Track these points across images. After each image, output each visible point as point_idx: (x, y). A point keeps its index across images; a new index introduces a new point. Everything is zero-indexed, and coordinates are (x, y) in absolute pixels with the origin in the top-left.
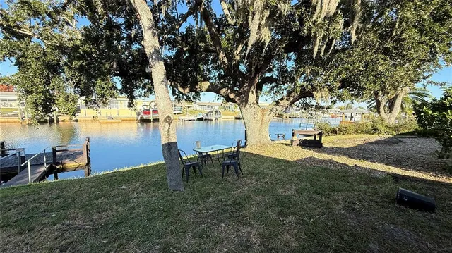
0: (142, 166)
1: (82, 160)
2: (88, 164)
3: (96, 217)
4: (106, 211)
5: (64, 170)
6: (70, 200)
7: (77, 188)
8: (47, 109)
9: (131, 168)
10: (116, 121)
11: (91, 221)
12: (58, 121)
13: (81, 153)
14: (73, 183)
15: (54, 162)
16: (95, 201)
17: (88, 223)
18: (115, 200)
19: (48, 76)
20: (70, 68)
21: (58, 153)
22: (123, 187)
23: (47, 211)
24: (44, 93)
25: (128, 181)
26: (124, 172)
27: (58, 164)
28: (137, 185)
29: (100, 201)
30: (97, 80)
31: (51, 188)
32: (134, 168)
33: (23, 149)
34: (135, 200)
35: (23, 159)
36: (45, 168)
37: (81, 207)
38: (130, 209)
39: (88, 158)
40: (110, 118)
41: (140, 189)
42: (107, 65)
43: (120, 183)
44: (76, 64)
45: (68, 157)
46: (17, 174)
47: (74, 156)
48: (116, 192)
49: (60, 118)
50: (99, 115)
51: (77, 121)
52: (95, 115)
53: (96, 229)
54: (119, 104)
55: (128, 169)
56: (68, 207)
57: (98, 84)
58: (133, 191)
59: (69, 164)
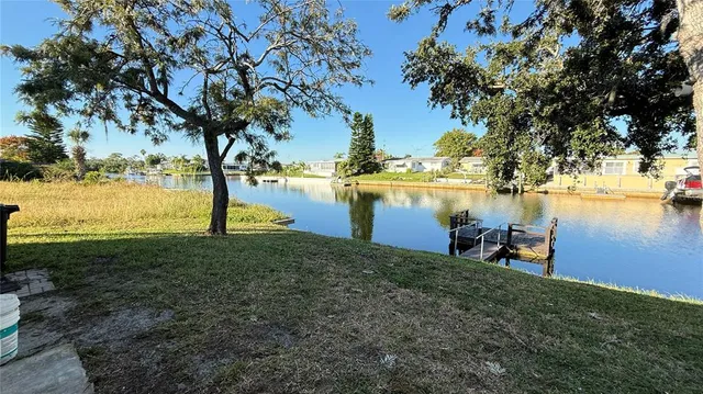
0: (653, 294)
1: (541, 251)
2: (550, 258)
3: (536, 335)
4: (553, 336)
5: (516, 257)
6: (511, 296)
7: (523, 286)
8: (508, 176)
9: (622, 289)
10: (612, 196)
11: (529, 336)
12: (523, 192)
13: (542, 240)
14: (521, 277)
15: (509, 244)
16: (542, 315)
17: (523, 337)
18: (572, 327)
19: (513, 133)
20: (541, 118)
21: (514, 233)
22: (593, 315)
23: (485, 297)
24: (506, 156)
25: (608, 308)
26: (604, 290)
27: (512, 247)
28: (625, 323)
29: (548, 317)
30: (574, 130)
31: (497, 273)
32: (630, 290)
33: (481, 221)
34: (609, 347)
35: (480, 232)
36: (497, 248)
37: (521, 312)
38: (593, 355)
39: (552, 251)
40: (601, 191)
41: (629, 334)
42: (597, 101)
43: (590, 306)
44: (547, 110)
45: (525, 241)
46: (472, 246)
47: (532, 242)
48: (579, 316)
49: (526, 188)
50: (577, 185)
51: (546, 193)
52: (571, 184)
53: (531, 352)
54: (625, 166)
55: (616, 288)
56: (506, 304)
57: (576, 136)
58: (613, 331)
59: (524, 251)
